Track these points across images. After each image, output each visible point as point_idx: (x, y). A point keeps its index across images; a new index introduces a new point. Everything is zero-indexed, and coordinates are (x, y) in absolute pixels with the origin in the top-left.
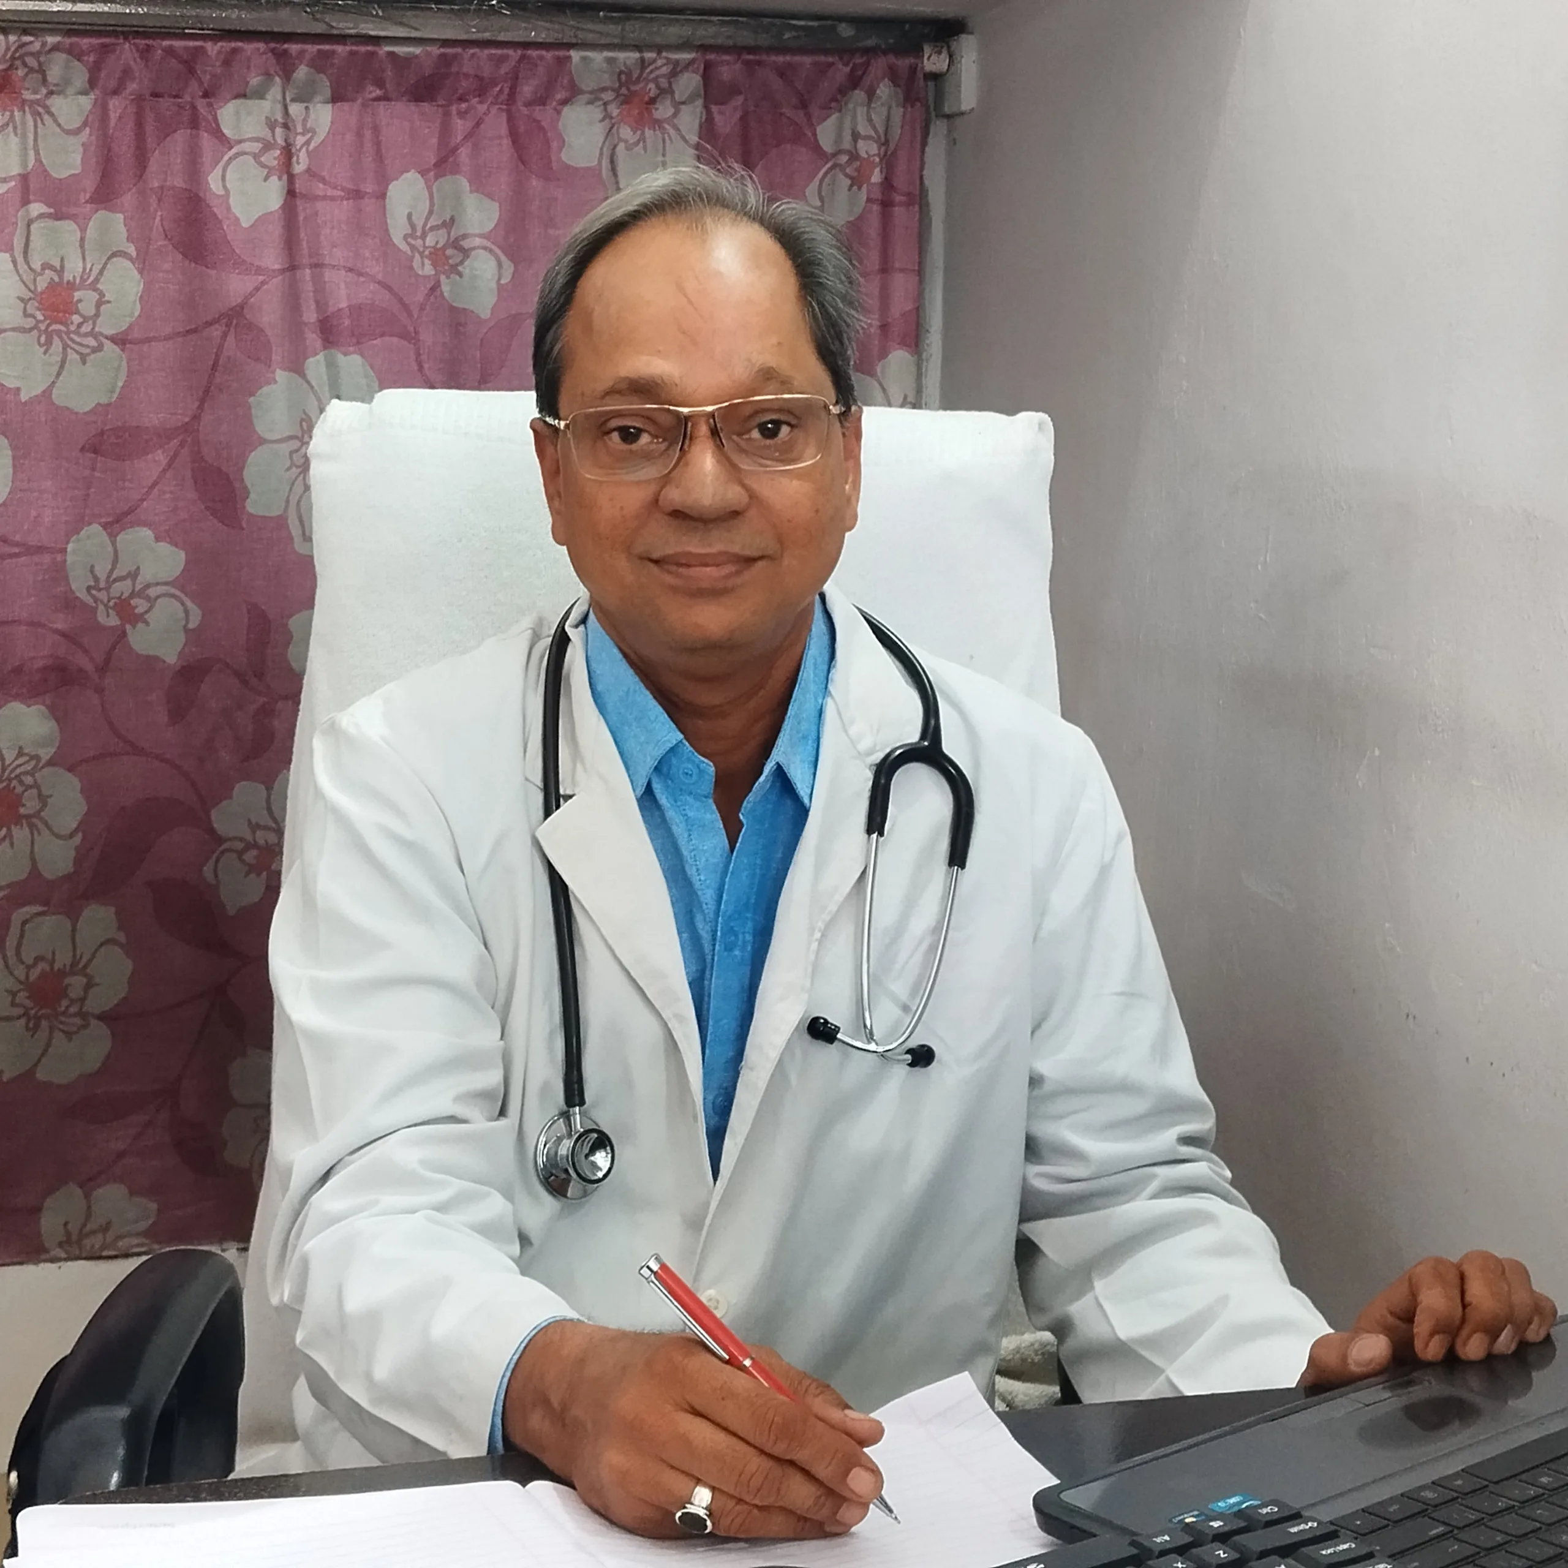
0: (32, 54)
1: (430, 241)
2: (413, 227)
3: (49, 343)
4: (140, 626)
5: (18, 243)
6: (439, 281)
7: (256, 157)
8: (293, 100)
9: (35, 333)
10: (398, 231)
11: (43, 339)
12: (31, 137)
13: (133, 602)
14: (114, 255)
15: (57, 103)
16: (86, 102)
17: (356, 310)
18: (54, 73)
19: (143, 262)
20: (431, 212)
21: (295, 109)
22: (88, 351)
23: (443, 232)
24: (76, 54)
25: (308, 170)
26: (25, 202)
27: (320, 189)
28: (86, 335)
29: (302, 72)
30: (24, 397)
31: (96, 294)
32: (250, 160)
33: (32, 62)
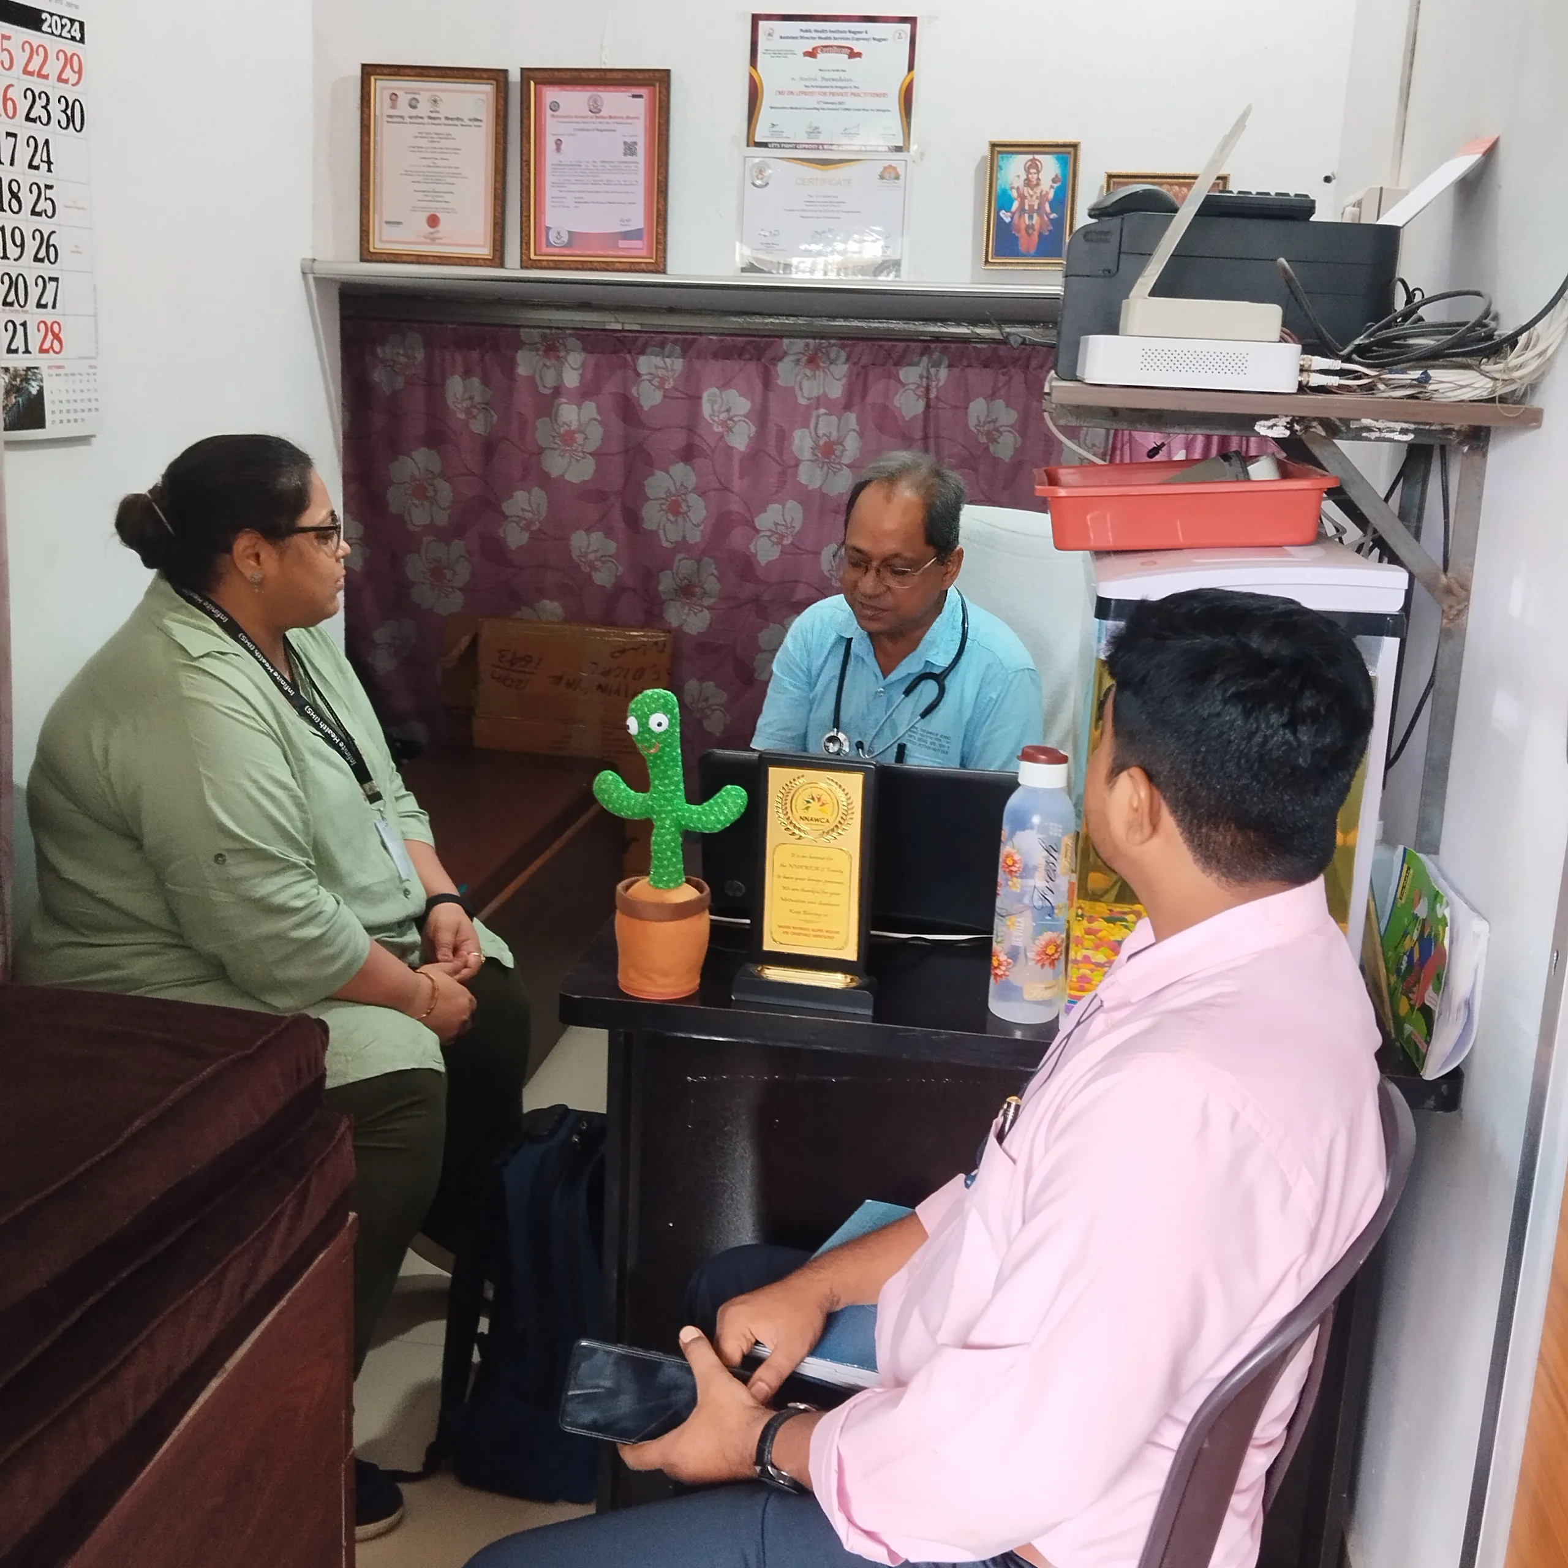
0: (825, 347)
1: (986, 428)
2: (979, 422)
3: (822, 468)
5: (812, 425)
6: (988, 445)
7: (913, 390)
8: (932, 367)
9: (817, 462)
10: (972, 423)
11: (821, 465)
12: (822, 381)
14: (850, 430)
15: (832, 368)
16: (846, 367)
18: (833, 355)
19: (861, 435)
20: (987, 415)
21: (933, 371)
22: (836, 470)
23: (992, 424)
24: (843, 347)
25: (936, 397)
26: (817, 408)
27: (941, 405)
28: (837, 464)
29: (936, 355)
30: (810, 488)
31: (841, 447)
32: (911, 392)
33: (824, 350)
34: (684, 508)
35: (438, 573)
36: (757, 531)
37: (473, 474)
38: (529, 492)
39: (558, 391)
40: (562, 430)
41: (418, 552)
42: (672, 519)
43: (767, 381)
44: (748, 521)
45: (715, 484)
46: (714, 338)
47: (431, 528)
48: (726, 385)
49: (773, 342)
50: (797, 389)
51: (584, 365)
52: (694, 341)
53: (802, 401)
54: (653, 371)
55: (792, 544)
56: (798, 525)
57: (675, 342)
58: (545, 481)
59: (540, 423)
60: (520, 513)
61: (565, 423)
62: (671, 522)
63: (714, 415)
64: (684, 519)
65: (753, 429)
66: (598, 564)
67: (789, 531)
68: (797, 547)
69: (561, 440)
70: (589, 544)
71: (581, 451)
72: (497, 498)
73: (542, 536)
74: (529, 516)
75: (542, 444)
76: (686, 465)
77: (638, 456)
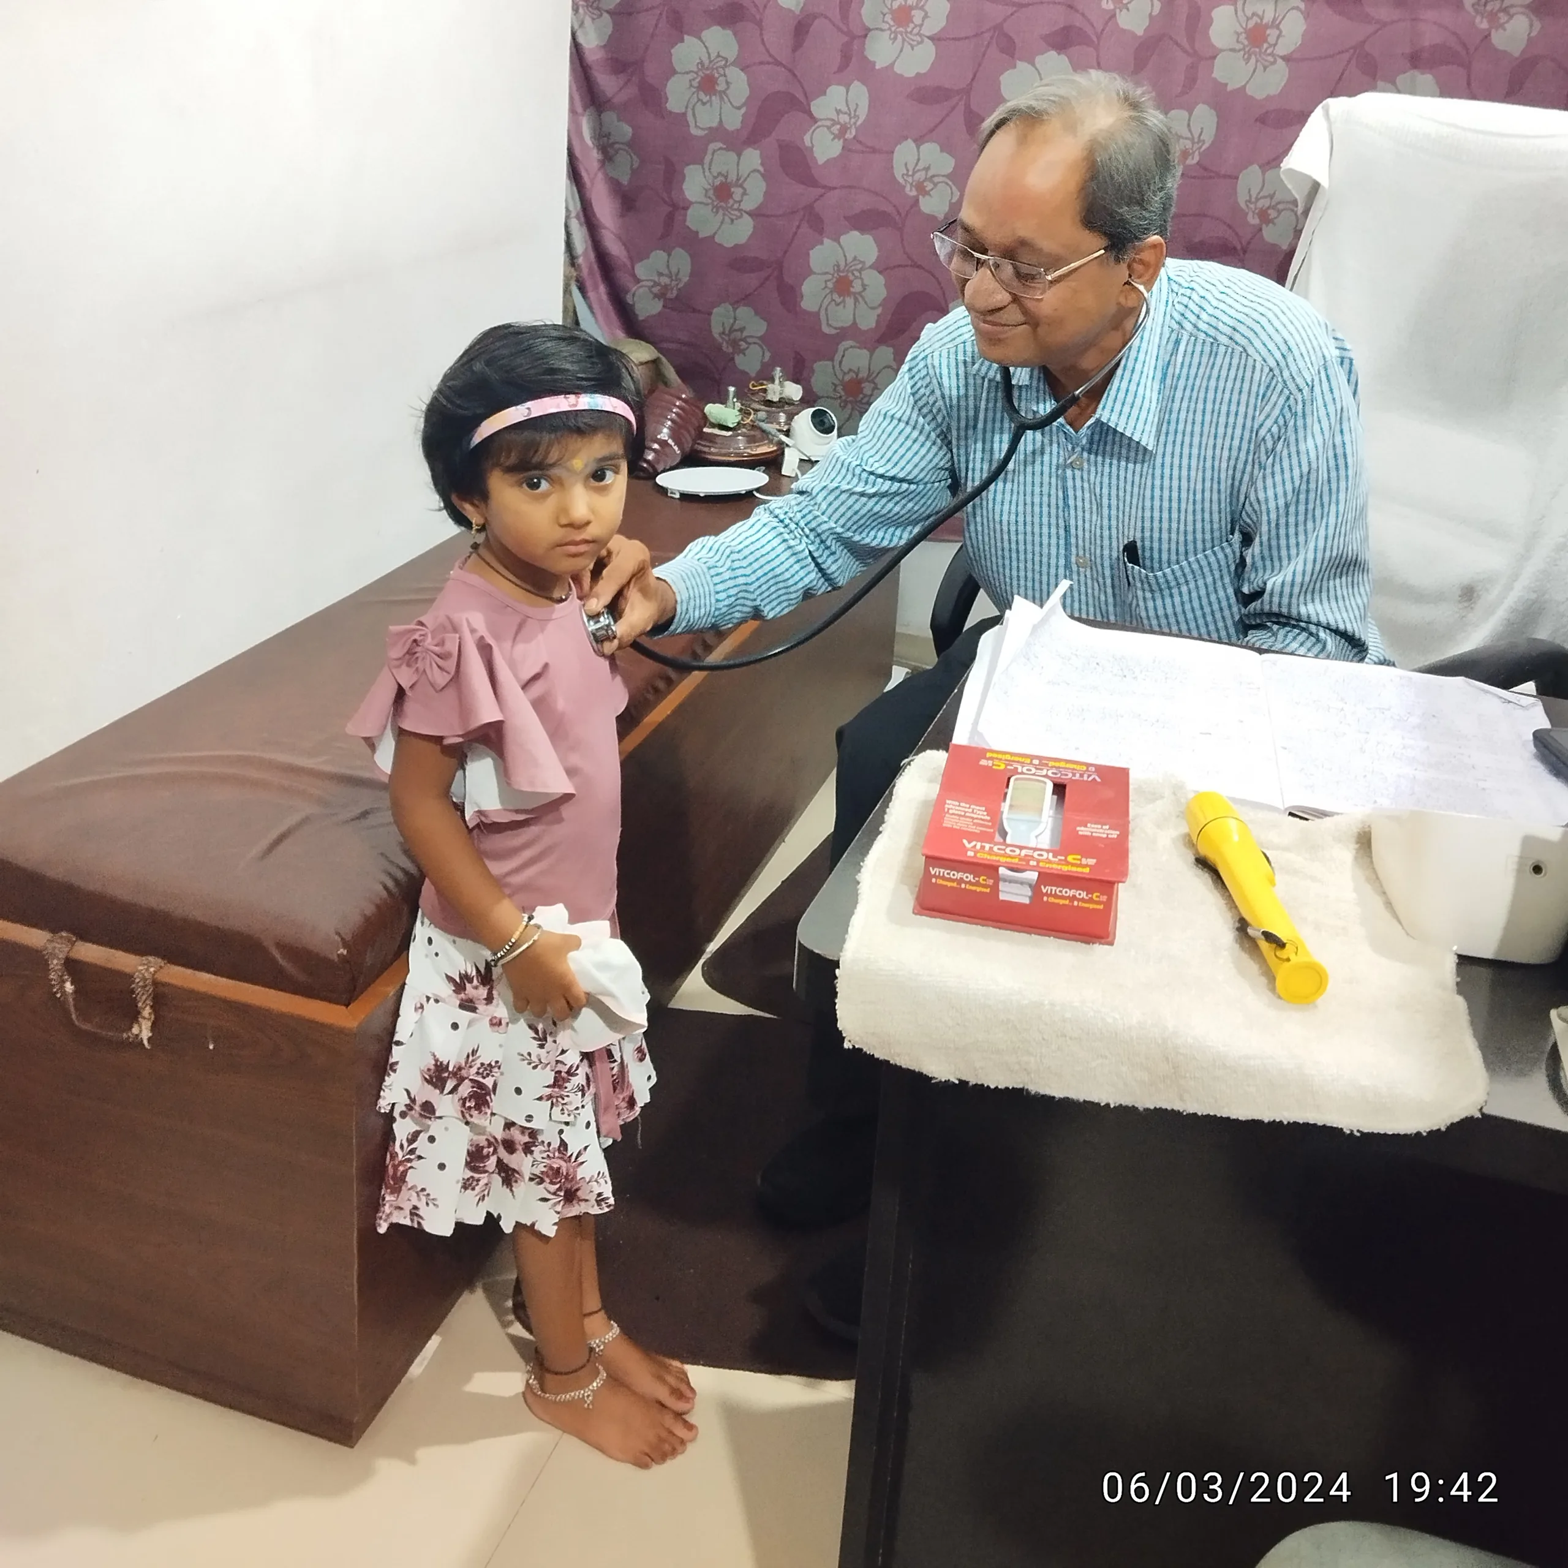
1: (1489, 7)
3: (1248, 59)
4: (1271, 225)
6: (1490, 33)
9: (1242, 53)
11: (1246, 56)
13: (1269, 211)
14: (1293, 8)
17: (1434, 48)
19: (1307, 14)
22: (1267, 64)
23: (1498, 2)
28: (1269, 55)
30: (1229, 88)
31: (1277, 32)
35: (722, 192)
37: (778, 63)
38: (847, 85)
41: (701, 162)
47: (718, 133)
55: (1199, 163)
56: (1208, 137)
58: (867, 72)
60: (834, 116)
66: (929, 186)
67: (1196, 146)
68: (1205, 169)
69: (893, 19)
70: (919, 160)
71: (918, 34)
72: (805, 94)
73: (859, 147)
74: (844, 118)
75: (869, 23)
76: (1059, 54)
77: (994, 41)
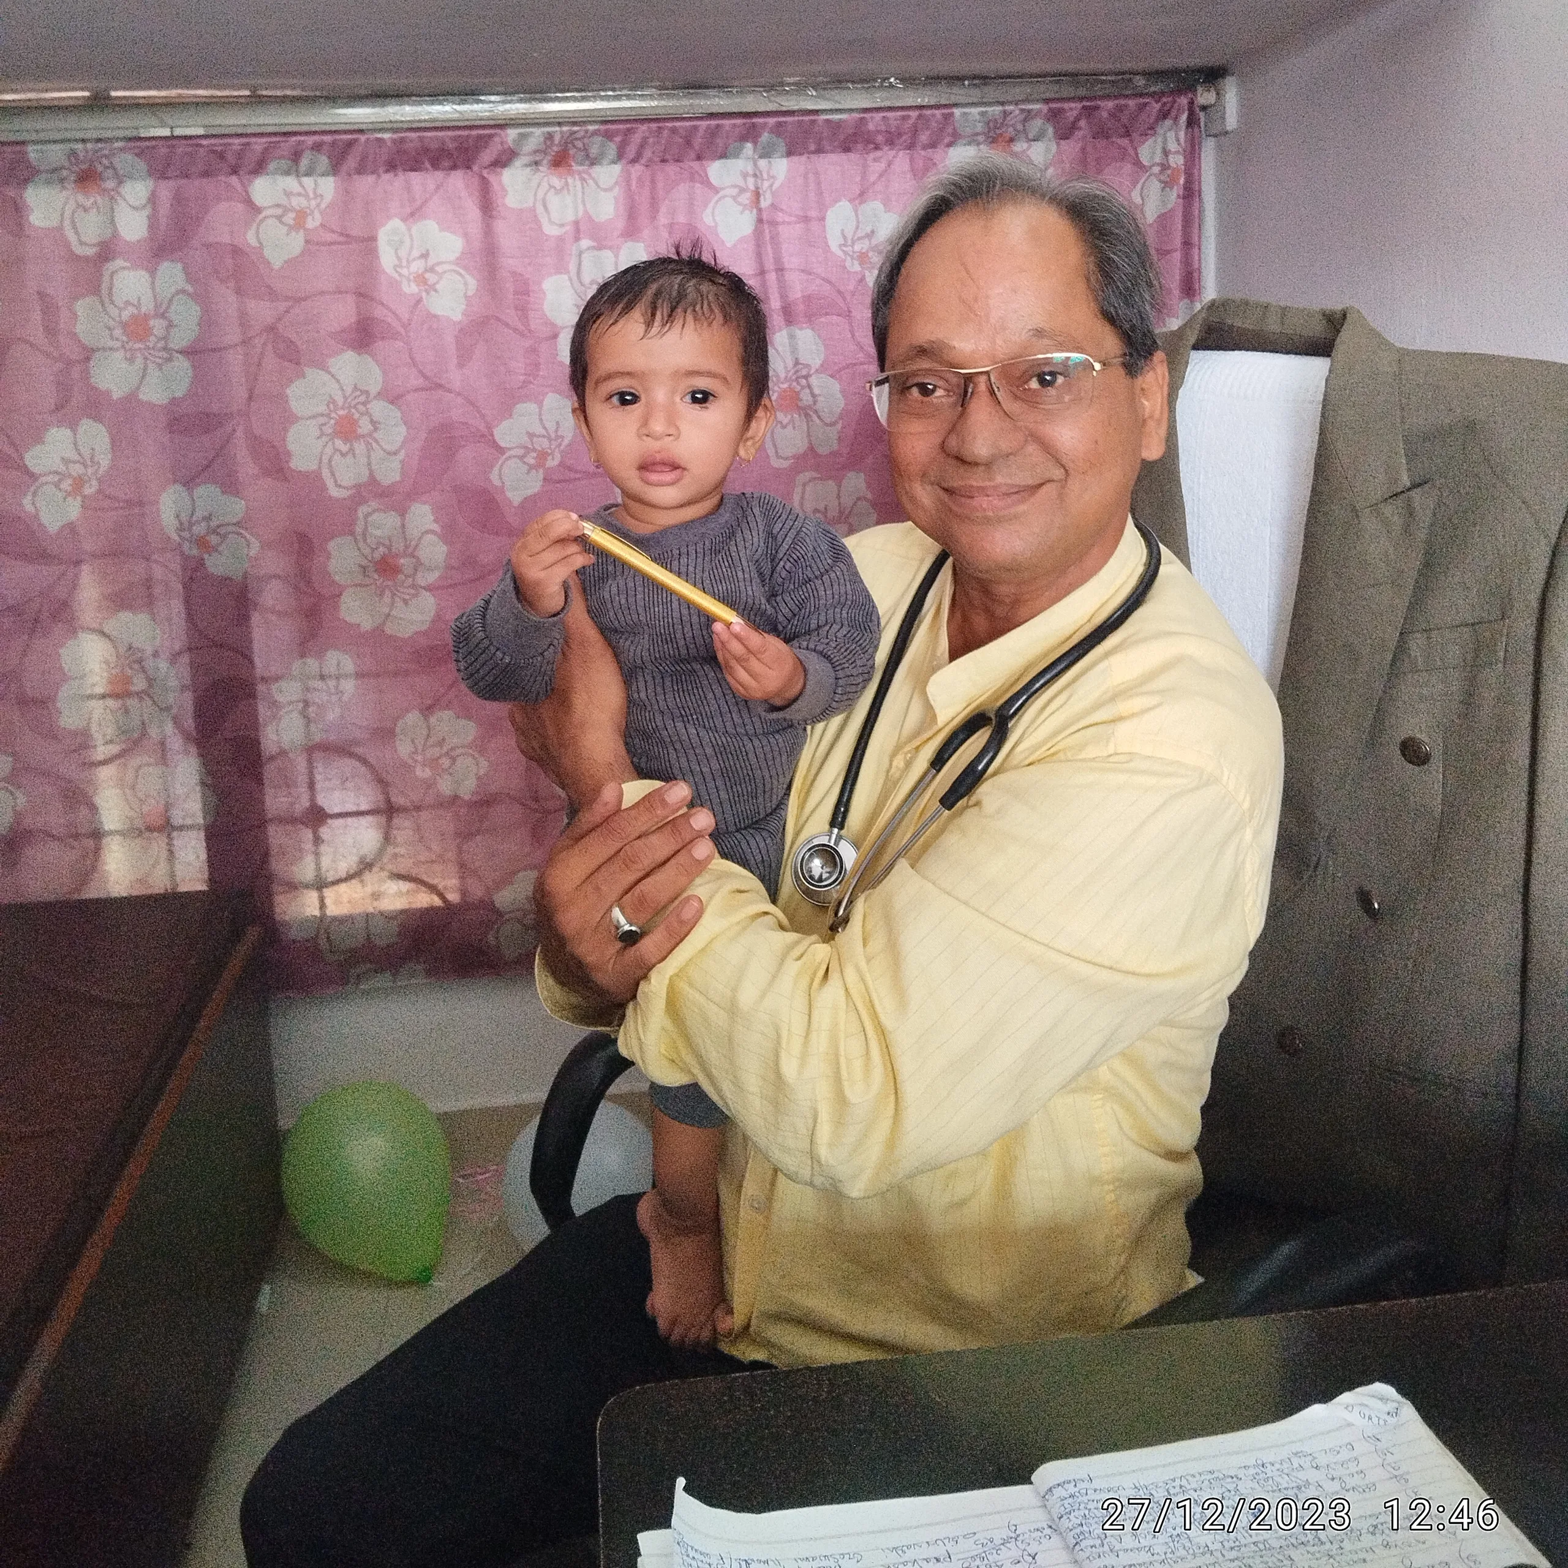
0: (579, 139)
1: (857, 248)
2: (845, 238)
5: (572, 268)
6: (864, 276)
7: (734, 198)
8: (761, 157)
10: (834, 243)
12: (580, 194)
15: (597, 171)
16: (617, 169)
17: (808, 299)
18: (594, 151)
20: (857, 228)
21: (763, 163)
23: (866, 241)
24: (609, 136)
25: (772, 205)
26: (577, 239)
27: (780, 217)
29: (765, 137)
32: (729, 200)
33: (579, 144)
34: (365, 426)
36: (501, 450)
38: (73, 426)
39: (107, 251)
40: (126, 315)
42: (344, 448)
43: (487, 205)
44: (483, 436)
45: (418, 382)
46: (386, 136)
48: (414, 215)
49: (491, 136)
50: (540, 209)
51: (153, 199)
52: (350, 144)
53: (551, 230)
54: (284, 201)
55: (561, 464)
56: (567, 433)
57: (317, 147)
58: (99, 405)
59: (82, 307)
60: (62, 468)
61: (128, 303)
62: (343, 455)
63: (401, 266)
64: (368, 444)
65: (473, 283)
66: (214, 539)
67: (554, 444)
68: (570, 469)
69: (125, 333)
70: (194, 510)
71: (165, 349)
72: (13, 444)
73: (106, 503)
74: (77, 470)
75: (87, 340)
76: (359, 354)
77: (270, 347)
